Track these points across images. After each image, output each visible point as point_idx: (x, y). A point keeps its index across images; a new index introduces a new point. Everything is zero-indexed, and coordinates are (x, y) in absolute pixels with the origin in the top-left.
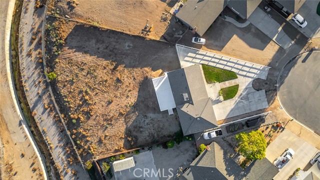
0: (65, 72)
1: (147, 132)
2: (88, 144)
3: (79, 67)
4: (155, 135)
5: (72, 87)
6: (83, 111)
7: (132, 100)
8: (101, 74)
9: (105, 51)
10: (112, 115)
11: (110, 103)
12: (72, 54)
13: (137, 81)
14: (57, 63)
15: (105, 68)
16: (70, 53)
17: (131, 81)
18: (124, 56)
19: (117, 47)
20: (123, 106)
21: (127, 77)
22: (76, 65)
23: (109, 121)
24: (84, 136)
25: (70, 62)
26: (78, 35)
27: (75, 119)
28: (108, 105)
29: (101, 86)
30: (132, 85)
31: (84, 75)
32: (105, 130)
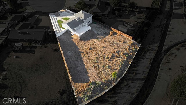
0: (107, 74)
1: (104, 31)
2: (130, 46)
3: (98, 68)
4: (102, 28)
5: (111, 65)
6: (118, 55)
7: (95, 40)
8: (93, 57)
9: (79, 61)
10: (109, 44)
11: (104, 47)
12: (94, 75)
13: (85, 43)
14: (105, 81)
15: (89, 57)
16: (94, 76)
17: (86, 45)
18: (76, 52)
19: (73, 57)
20: (101, 42)
21: (86, 46)
22: (98, 69)
23: (112, 44)
24: (129, 49)
25: (99, 74)
26: (80, 78)
27: (126, 56)
28: (105, 47)
29: (99, 54)
30: (88, 44)
31: (100, 63)
32: (117, 43)
